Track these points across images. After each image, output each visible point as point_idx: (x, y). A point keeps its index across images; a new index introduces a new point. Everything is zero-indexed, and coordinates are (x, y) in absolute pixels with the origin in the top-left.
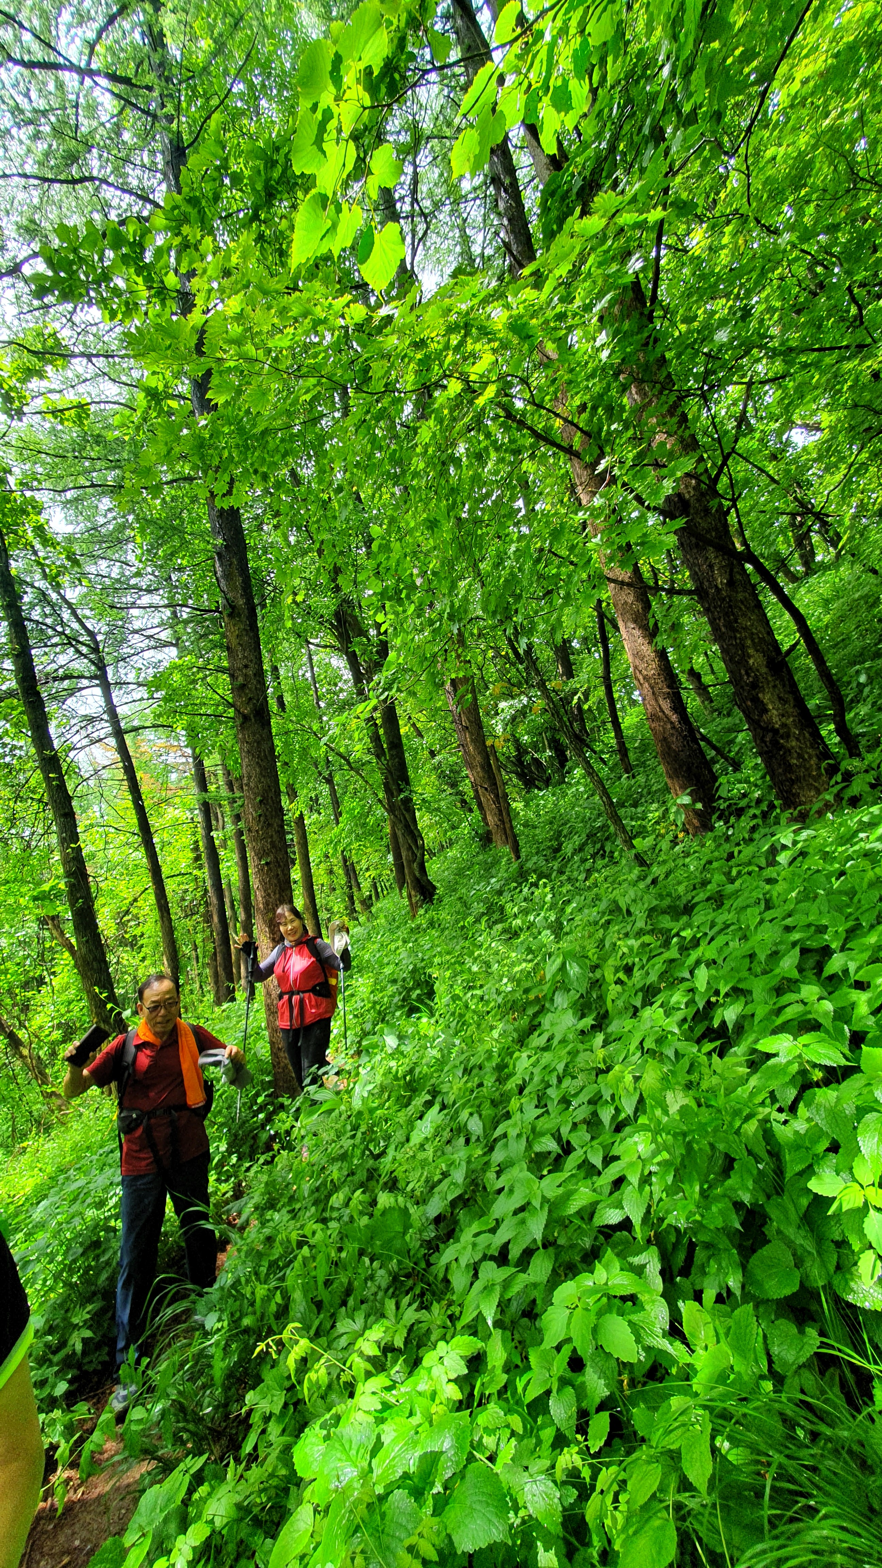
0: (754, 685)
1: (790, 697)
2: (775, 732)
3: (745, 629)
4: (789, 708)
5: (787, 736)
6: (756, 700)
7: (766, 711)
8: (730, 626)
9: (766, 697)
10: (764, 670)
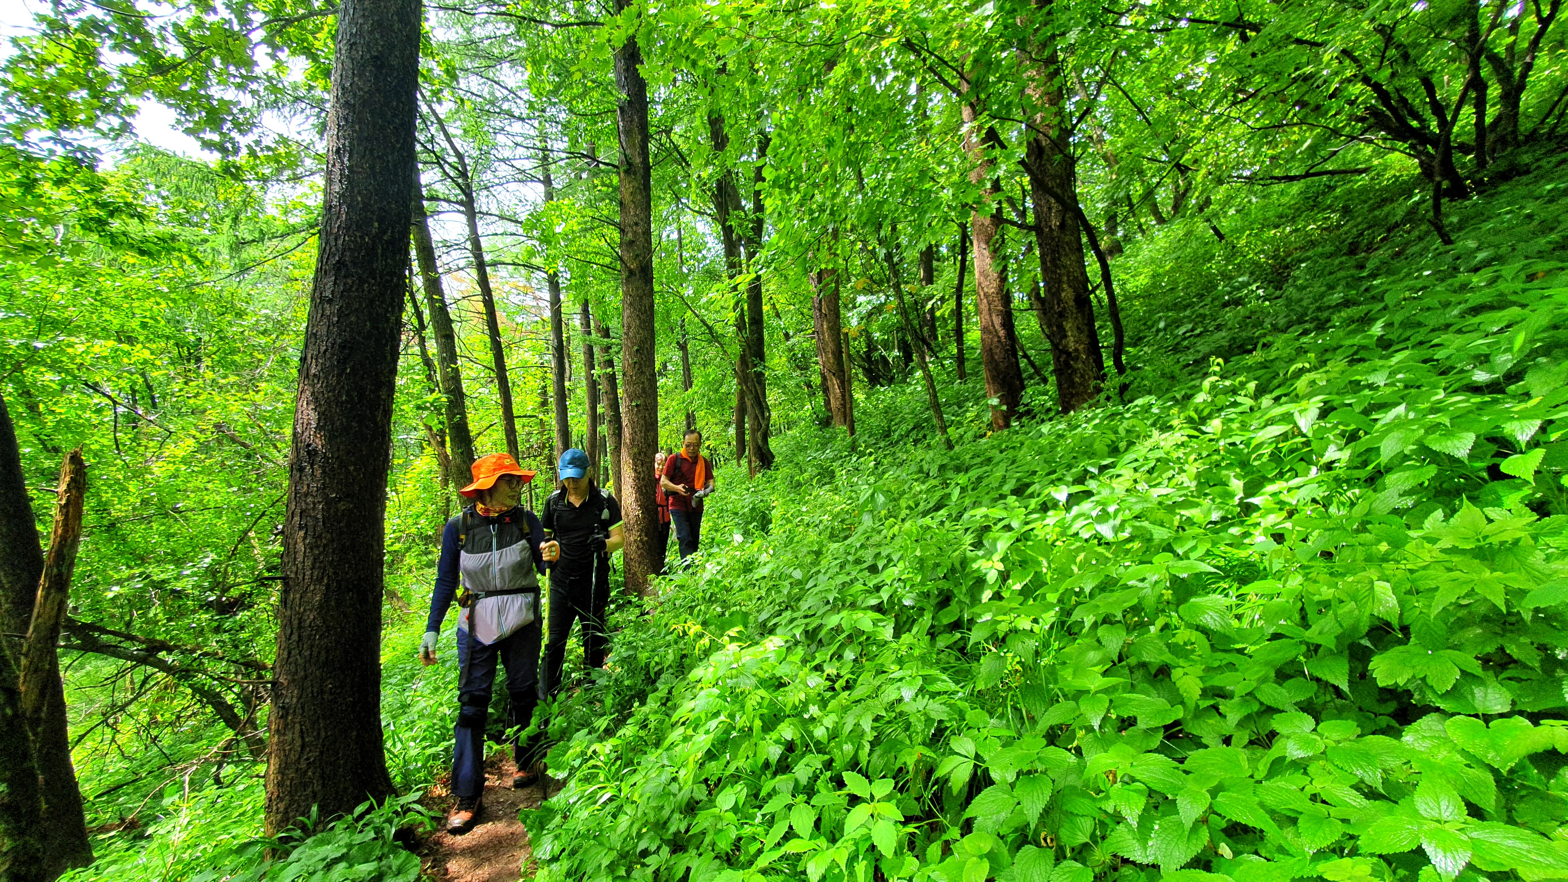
0: (1061, 315)
1: (1086, 328)
2: (1069, 354)
3: (1064, 267)
4: (1084, 338)
5: (1076, 359)
6: (1061, 328)
7: (1066, 336)
8: (1053, 260)
9: (1068, 325)
10: (1072, 303)
